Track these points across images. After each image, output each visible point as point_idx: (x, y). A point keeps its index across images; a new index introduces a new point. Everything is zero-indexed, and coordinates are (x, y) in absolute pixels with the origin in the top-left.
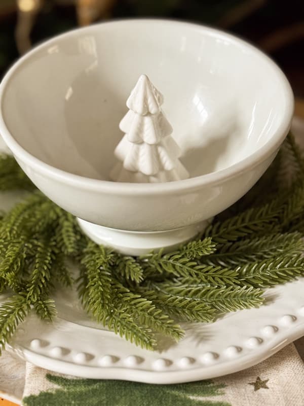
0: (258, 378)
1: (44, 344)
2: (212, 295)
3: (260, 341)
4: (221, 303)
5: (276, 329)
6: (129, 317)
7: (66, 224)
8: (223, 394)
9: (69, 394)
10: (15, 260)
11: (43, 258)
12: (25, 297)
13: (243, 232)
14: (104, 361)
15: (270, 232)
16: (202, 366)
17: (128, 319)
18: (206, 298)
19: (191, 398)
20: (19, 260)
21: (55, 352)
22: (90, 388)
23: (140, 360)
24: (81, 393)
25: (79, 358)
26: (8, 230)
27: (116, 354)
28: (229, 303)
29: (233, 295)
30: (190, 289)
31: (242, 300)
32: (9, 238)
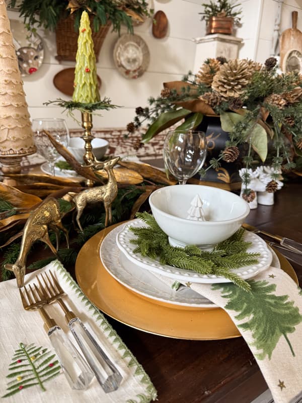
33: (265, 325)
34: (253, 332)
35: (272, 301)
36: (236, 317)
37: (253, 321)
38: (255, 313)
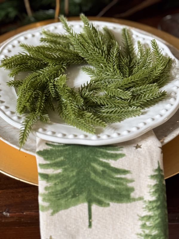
0: (137, 145)
1: (45, 130)
2: (119, 112)
3: (138, 128)
4: (123, 115)
5: (145, 124)
6: (82, 121)
7: (50, 84)
8: (122, 150)
9: (56, 150)
10: (29, 98)
11: (42, 98)
12: (35, 114)
13: (131, 84)
14: (71, 136)
15: (144, 84)
16: (112, 138)
17: (82, 122)
18: (116, 114)
19: (108, 152)
20: (31, 98)
21: (49, 133)
22: (65, 148)
23: (86, 136)
24: (61, 150)
25: (60, 135)
26: (25, 86)
27: (75, 134)
28: (126, 115)
29: (128, 111)
30: (108, 111)
31: (132, 113)
32: (26, 89)
33: (69, 185)
34: (48, 185)
35: (100, 168)
36: (40, 165)
37: (57, 176)
38: (65, 170)
